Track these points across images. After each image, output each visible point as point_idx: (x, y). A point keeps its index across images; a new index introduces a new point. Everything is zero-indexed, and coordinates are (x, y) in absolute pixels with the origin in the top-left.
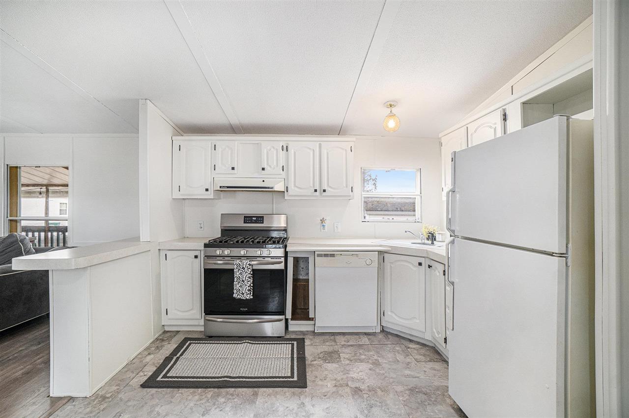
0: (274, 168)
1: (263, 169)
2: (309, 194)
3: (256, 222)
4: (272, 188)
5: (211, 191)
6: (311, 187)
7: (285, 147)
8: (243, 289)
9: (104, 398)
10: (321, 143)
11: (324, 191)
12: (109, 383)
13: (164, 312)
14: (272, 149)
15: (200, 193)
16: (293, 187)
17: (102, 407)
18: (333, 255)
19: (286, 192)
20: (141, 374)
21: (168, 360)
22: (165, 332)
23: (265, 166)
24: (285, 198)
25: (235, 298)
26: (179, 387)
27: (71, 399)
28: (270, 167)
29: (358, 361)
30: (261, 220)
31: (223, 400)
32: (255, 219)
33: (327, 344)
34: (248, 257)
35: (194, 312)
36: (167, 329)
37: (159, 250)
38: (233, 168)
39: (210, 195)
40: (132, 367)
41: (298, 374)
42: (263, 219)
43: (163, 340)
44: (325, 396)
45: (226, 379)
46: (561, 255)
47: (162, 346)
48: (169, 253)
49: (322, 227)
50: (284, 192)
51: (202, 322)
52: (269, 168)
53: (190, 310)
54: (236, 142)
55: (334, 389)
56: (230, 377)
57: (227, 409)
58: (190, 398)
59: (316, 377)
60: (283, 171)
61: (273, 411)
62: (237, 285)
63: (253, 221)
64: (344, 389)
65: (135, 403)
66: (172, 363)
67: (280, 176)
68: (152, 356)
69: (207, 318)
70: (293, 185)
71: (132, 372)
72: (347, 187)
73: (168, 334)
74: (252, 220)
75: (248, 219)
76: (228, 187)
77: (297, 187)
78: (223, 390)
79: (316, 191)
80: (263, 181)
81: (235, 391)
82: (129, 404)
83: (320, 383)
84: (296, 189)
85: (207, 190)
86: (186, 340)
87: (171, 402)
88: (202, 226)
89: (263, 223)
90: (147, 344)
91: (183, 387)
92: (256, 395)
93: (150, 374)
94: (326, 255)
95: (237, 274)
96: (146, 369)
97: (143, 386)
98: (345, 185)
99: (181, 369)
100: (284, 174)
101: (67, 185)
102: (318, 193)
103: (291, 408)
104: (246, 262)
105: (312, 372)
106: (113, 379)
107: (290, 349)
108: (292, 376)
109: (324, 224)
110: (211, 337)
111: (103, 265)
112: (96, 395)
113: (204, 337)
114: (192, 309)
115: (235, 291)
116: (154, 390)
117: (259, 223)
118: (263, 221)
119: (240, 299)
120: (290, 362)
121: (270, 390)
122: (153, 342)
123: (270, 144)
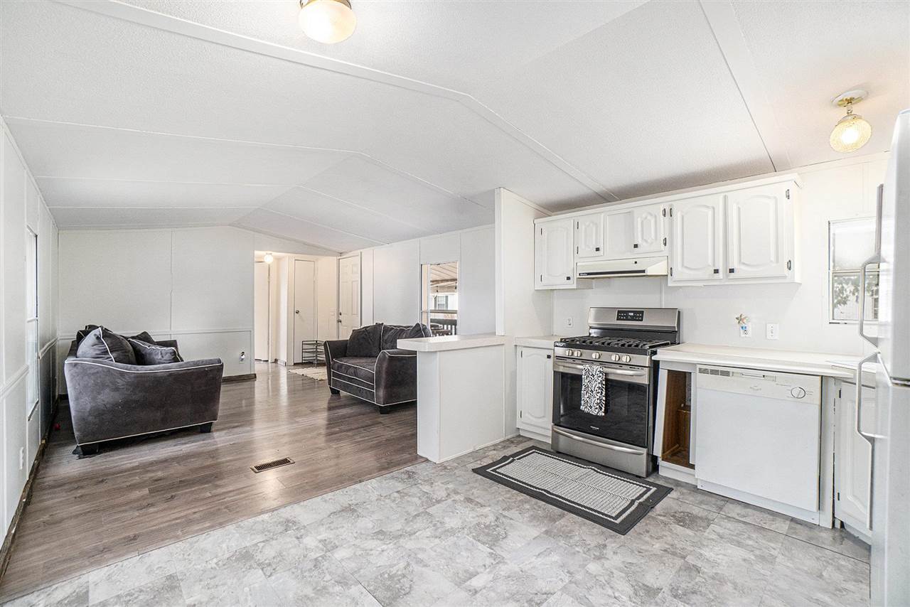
0: (652, 243)
1: (636, 246)
2: (706, 277)
3: (633, 319)
4: (644, 271)
5: (573, 280)
6: (709, 266)
7: (668, 211)
8: (592, 401)
9: (445, 468)
10: (727, 194)
11: (732, 271)
12: (454, 460)
13: (518, 415)
14: (649, 217)
15: (561, 283)
16: (680, 268)
17: (441, 473)
18: (727, 374)
19: (669, 275)
20: (479, 462)
21: (505, 458)
22: (520, 436)
23: (639, 241)
24: (669, 285)
25: (582, 410)
26: (499, 482)
27: (427, 460)
28: (646, 241)
29: (735, 543)
30: (639, 317)
31: (528, 507)
32: (632, 314)
33: (704, 506)
34: (602, 363)
35: (545, 419)
36: (522, 433)
37: (516, 346)
38: (598, 249)
39: (572, 285)
40: (474, 455)
41: (624, 519)
42: (643, 314)
43: (512, 442)
44: (640, 552)
45: (543, 492)
46: (906, 383)
47: (509, 447)
48: (525, 350)
49: (742, 331)
50: (667, 275)
51: (550, 433)
52: (644, 244)
53: (541, 418)
54: (603, 215)
55: (660, 553)
56: (548, 492)
57: (527, 515)
58: (503, 493)
59: (648, 532)
60: (665, 244)
61: (567, 536)
62: (585, 397)
63: (629, 317)
64: (674, 559)
65: (462, 480)
66: (506, 462)
67: (660, 254)
68: (495, 452)
69: (555, 429)
70: (680, 265)
71: (473, 459)
72: (777, 261)
73: (521, 439)
74: (627, 316)
75: (623, 314)
76: (588, 274)
77: (686, 267)
78: (534, 500)
79: (716, 271)
80: (636, 262)
81: (545, 505)
82: (458, 479)
83: (647, 539)
84: (687, 271)
85: (568, 278)
86: (533, 447)
87: (487, 490)
88: (571, 322)
89: (642, 320)
90: (498, 441)
91: (502, 484)
92: (562, 516)
93: (485, 464)
94: (714, 372)
95: (585, 382)
96: (485, 460)
97: (475, 471)
98: (773, 258)
99: (510, 470)
100: (666, 250)
101: (455, 280)
102: (721, 275)
103: (588, 542)
104: (596, 368)
105: (647, 525)
106: (457, 458)
107: (641, 492)
108: (616, 518)
109: (744, 325)
110: (557, 452)
111: (451, 352)
112: (441, 464)
113: (552, 451)
114: (544, 417)
115: (583, 402)
116: (480, 477)
117: (637, 320)
118: (642, 317)
119: (589, 413)
120: (626, 505)
121: (580, 519)
122: (503, 442)
123: (646, 211)
